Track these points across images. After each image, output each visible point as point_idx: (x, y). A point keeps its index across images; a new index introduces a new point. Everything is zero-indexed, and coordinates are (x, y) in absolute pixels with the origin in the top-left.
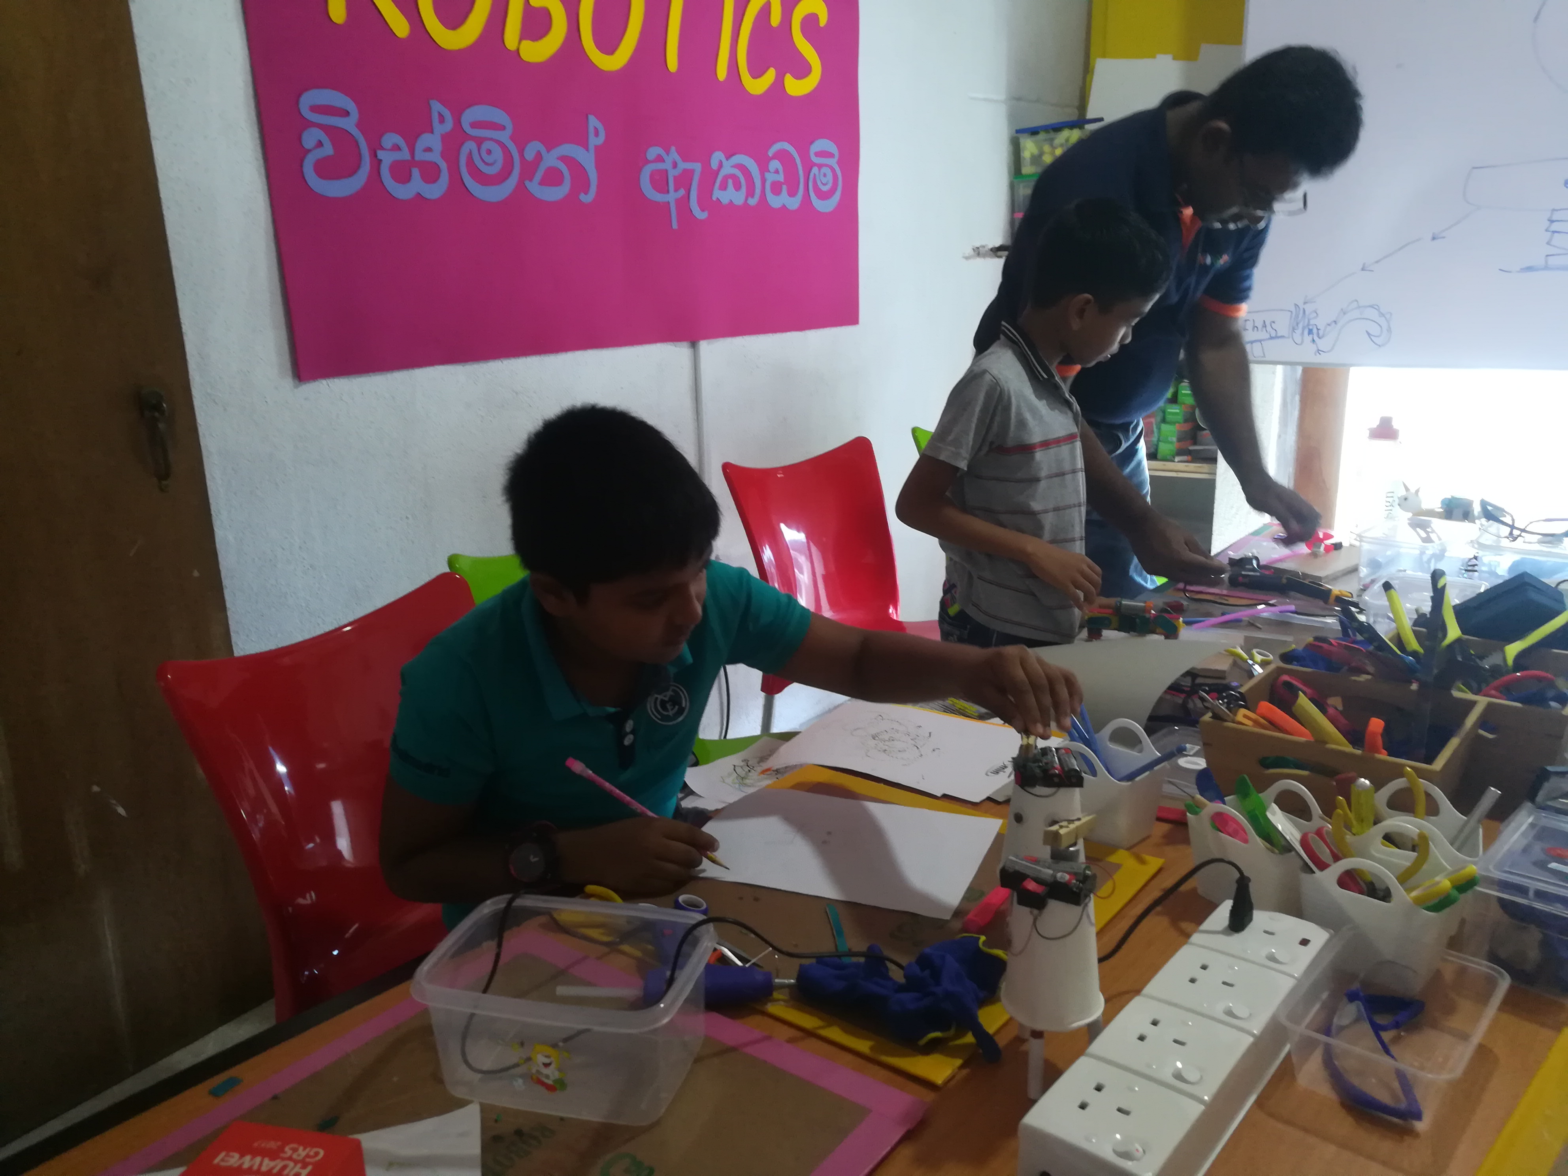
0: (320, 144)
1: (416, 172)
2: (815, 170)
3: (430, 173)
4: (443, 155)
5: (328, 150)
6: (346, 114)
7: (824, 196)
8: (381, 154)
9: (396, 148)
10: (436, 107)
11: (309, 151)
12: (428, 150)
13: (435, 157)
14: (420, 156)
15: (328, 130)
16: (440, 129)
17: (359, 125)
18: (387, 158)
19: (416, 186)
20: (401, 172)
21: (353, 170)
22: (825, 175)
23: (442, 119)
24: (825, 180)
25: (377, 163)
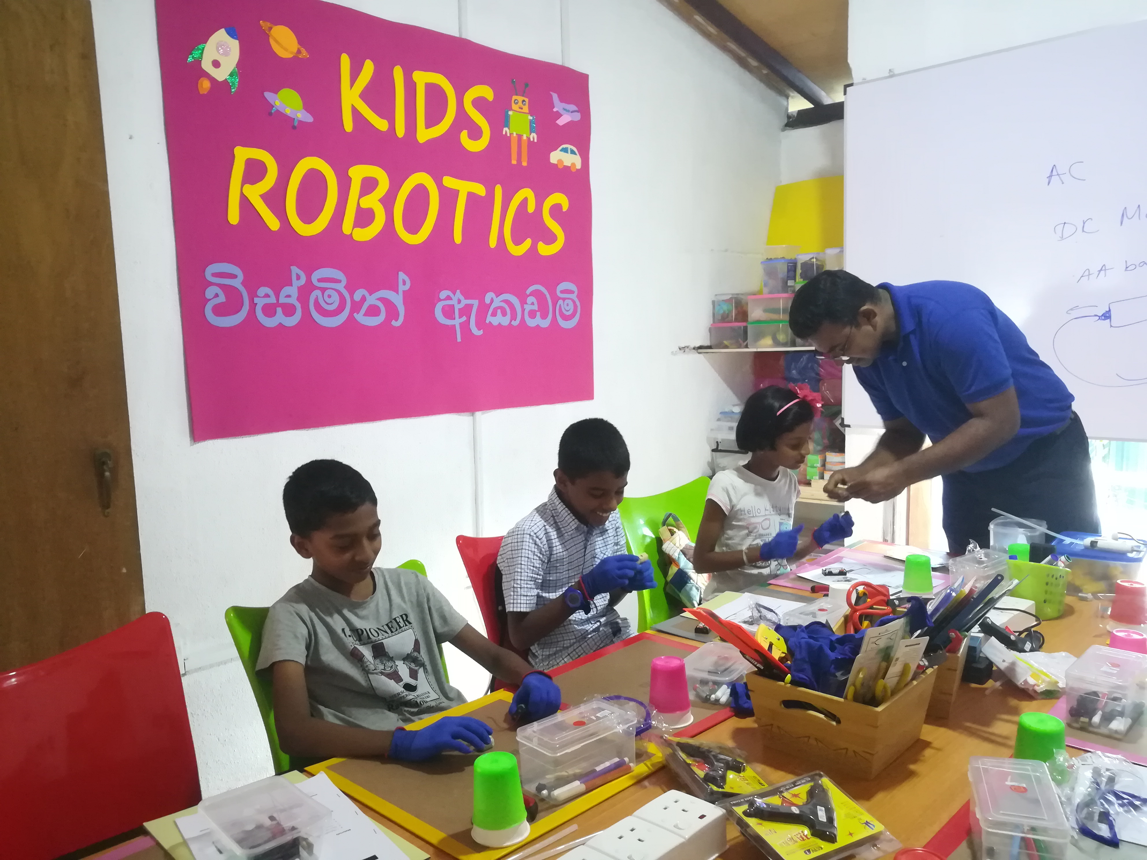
0: (217, 296)
1: (279, 310)
2: (560, 302)
3: (289, 310)
4: (298, 299)
5: (222, 299)
6: (234, 277)
7: (566, 318)
8: (256, 300)
9: (267, 296)
10: (295, 270)
11: (210, 300)
12: (288, 296)
13: (293, 301)
14: (282, 300)
15: (222, 287)
16: (297, 284)
17: (243, 283)
18: (260, 302)
19: (279, 318)
20: (269, 310)
21: (237, 311)
22: (568, 305)
23: (298, 278)
24: (567, 307)
25: (253, 306)
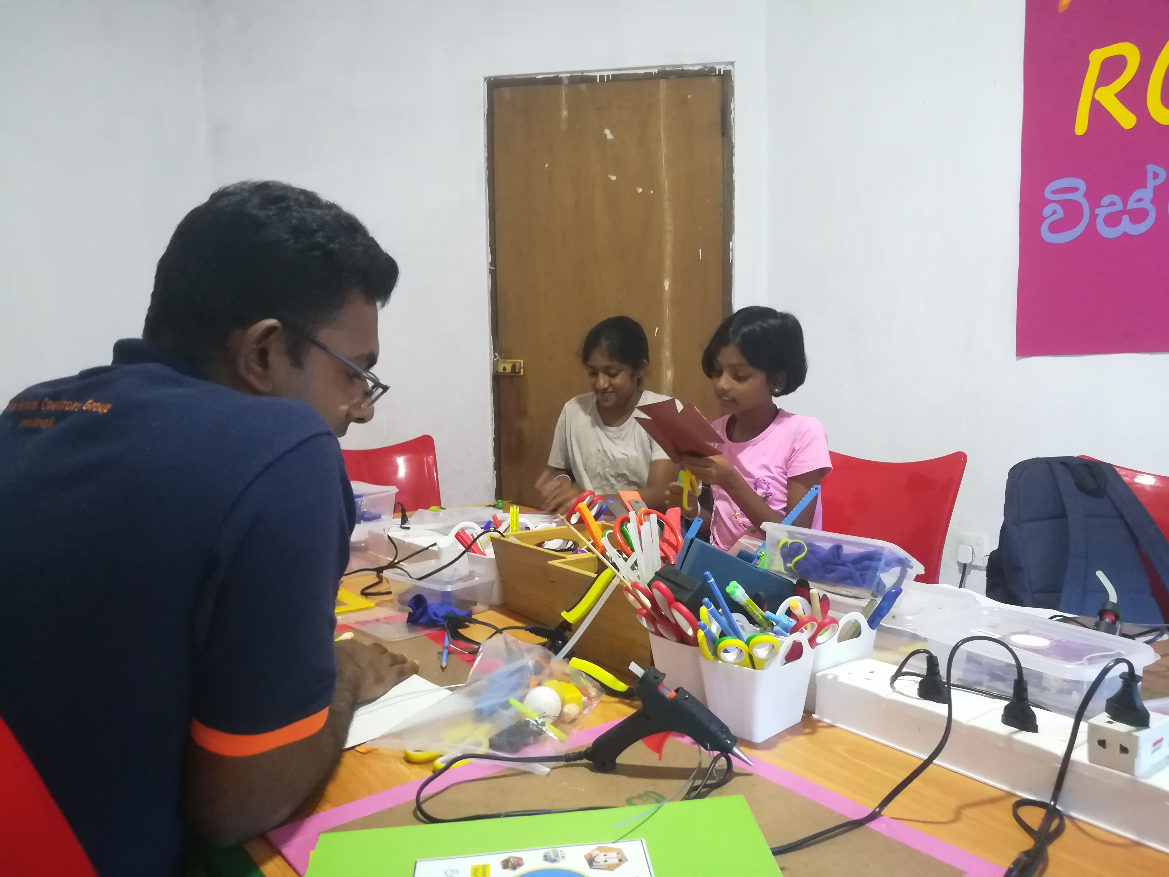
0: (1055, 212)
1: (1126, 218)
3: (1138, 216)
4: (1153, 202)
5: (1060, 214)
6: (1075, 190)
8: (1098, 211)
9: (1113, 204)
10: (1151, 168)
11: (1047, 218)
12: (1140, 200)
13: (1146, 204)
14: (1132, 205)
15: (1062, 203)
16: (1151, 183)
17: (1085, 195)
18: (1102, 213)
19: (1126, 226)
20: (1112, 220)
21: (1074, 225)
23: (1156, 176)
25: (1094, 217)
